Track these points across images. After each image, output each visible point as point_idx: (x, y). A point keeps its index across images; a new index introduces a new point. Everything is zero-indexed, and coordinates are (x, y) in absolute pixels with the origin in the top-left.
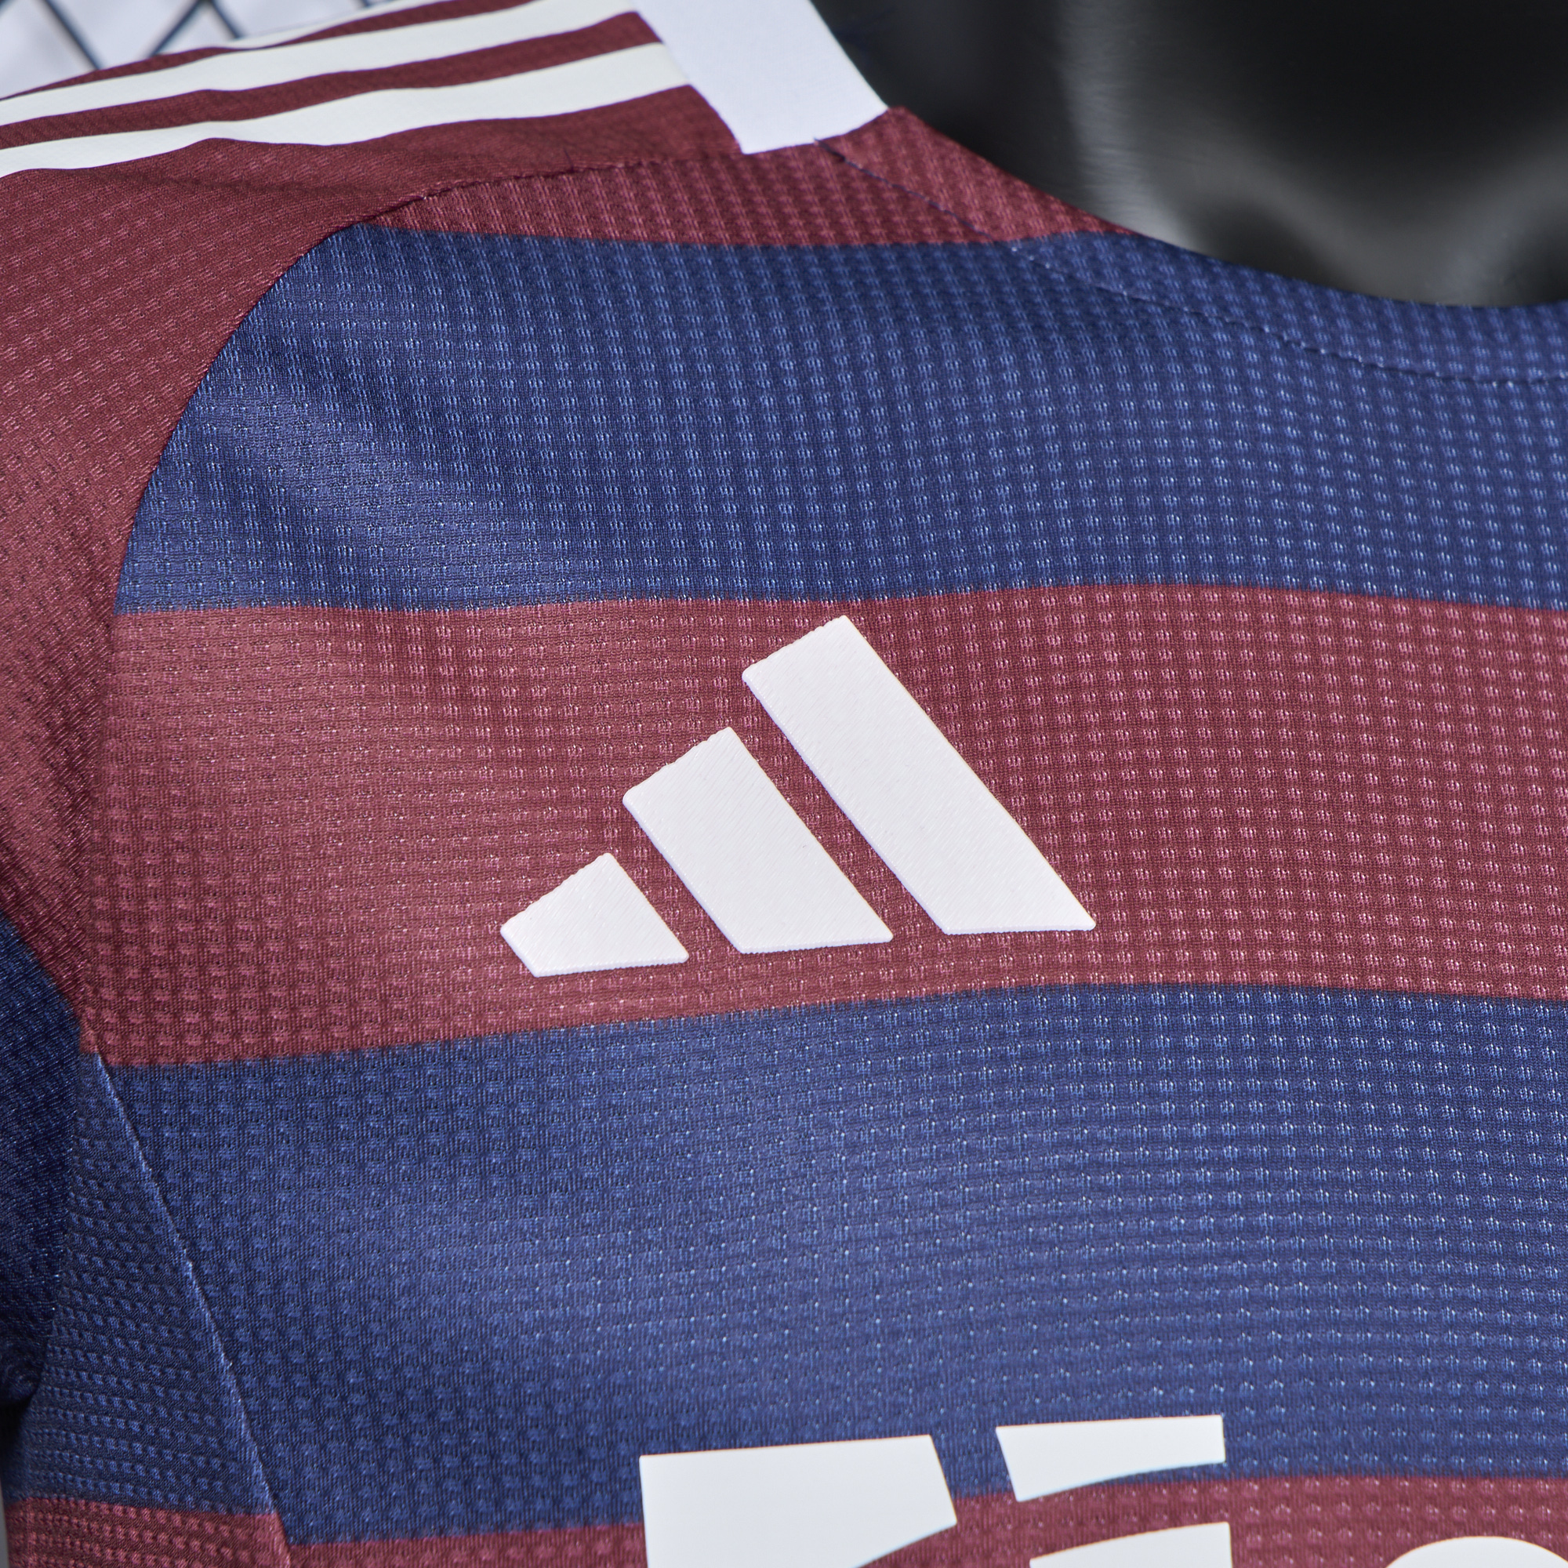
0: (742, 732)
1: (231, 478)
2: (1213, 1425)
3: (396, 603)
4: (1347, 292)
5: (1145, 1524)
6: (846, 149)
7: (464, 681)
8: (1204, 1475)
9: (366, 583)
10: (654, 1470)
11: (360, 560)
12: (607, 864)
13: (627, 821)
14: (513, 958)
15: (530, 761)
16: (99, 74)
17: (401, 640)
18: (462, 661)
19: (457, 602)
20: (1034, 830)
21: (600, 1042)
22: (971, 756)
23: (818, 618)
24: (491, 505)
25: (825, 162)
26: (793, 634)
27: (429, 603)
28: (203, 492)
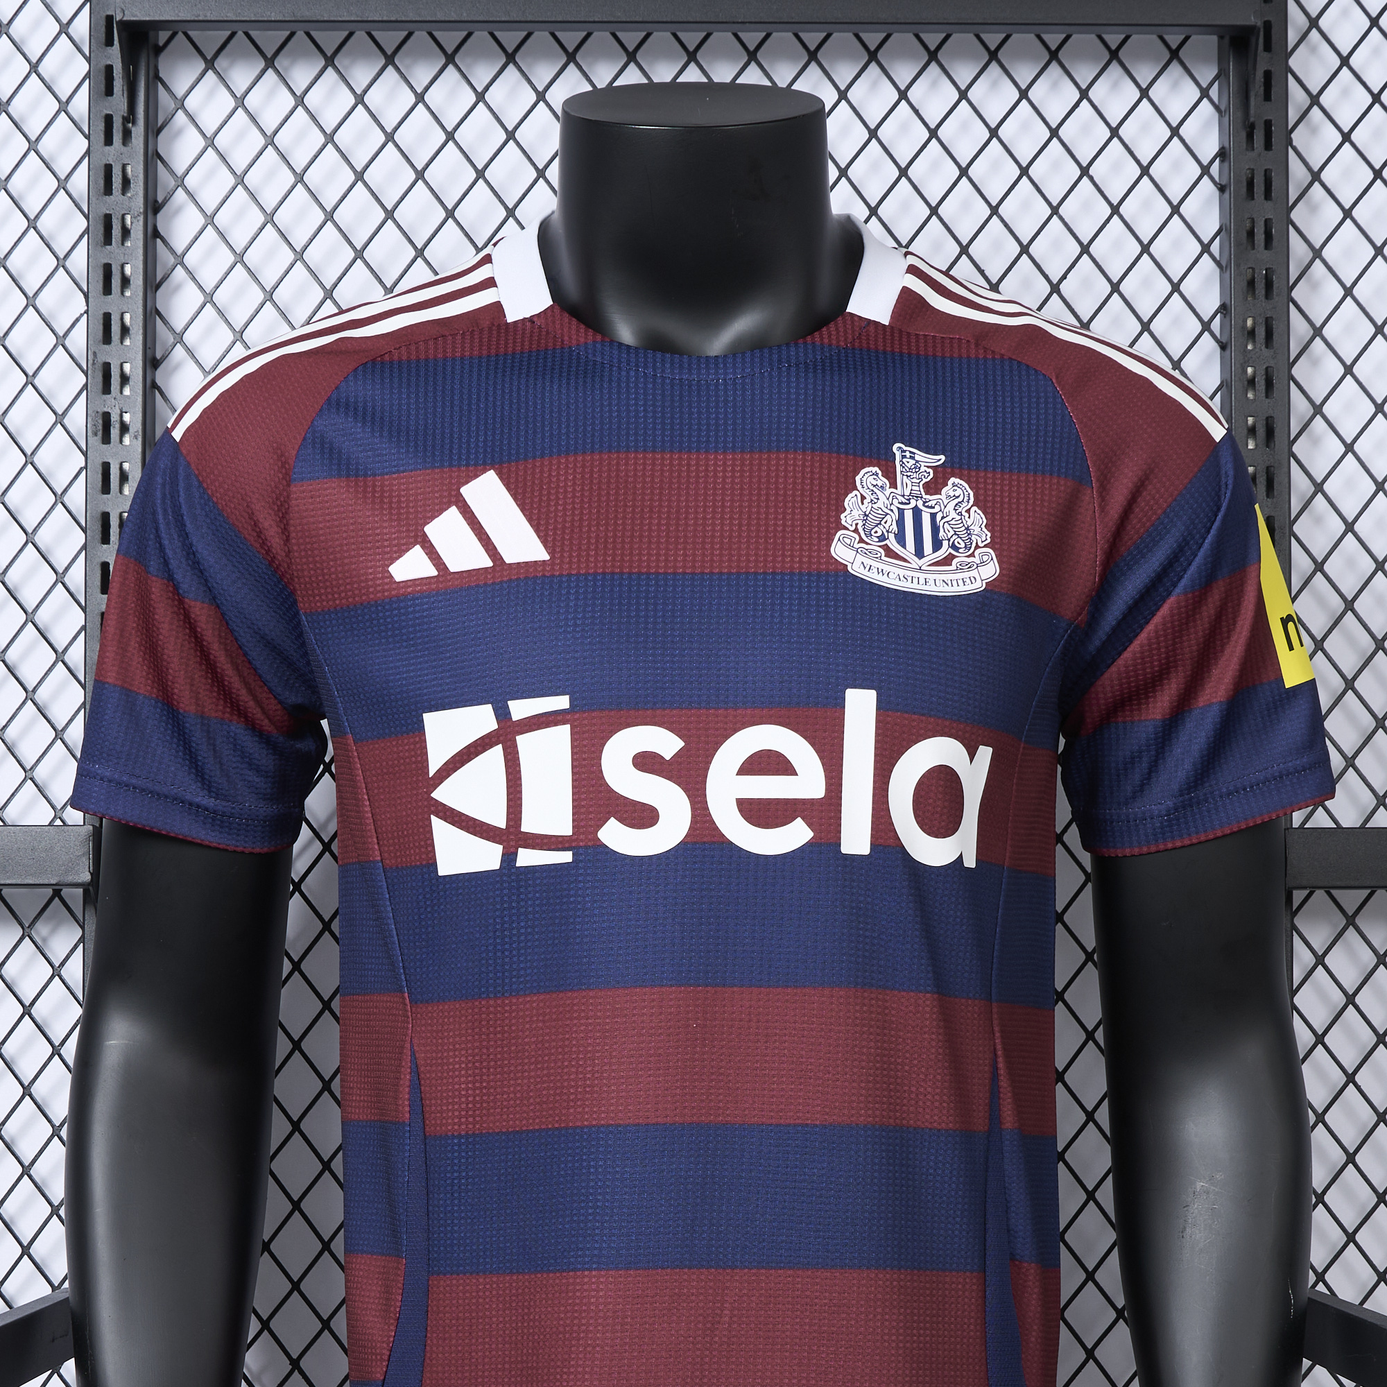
0: (458, 508)
1: (323, 443)
2: (567, 698)
3: (365, 475)
4: (681, 354)
5: (548, 725)
6: (535, 319)
7: (382, 497)
8: (563, 711)
9: (357, 470)
10: (428, 718)
11: (357, 464)
12: (418, 548)
13: (425, 535)
14: (391, 577)
15: (399, 520)
16: (342, 312)
17: (366, 486)
18: (383, 491)
19: (383, 474)
20: (537, 531)
21: (413, 599)
22: (523, 510)
23: (484, 471)
24: (393, 445)
25: (528, 324)
26: (476, 476)
27: (374, 475)
28: (314, 447)
